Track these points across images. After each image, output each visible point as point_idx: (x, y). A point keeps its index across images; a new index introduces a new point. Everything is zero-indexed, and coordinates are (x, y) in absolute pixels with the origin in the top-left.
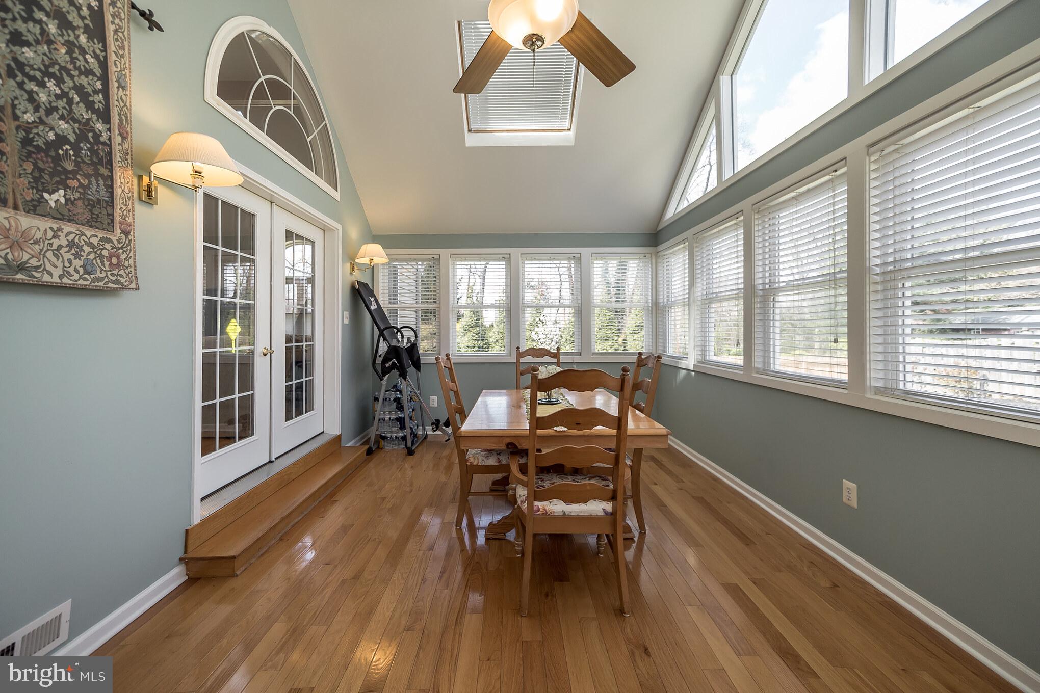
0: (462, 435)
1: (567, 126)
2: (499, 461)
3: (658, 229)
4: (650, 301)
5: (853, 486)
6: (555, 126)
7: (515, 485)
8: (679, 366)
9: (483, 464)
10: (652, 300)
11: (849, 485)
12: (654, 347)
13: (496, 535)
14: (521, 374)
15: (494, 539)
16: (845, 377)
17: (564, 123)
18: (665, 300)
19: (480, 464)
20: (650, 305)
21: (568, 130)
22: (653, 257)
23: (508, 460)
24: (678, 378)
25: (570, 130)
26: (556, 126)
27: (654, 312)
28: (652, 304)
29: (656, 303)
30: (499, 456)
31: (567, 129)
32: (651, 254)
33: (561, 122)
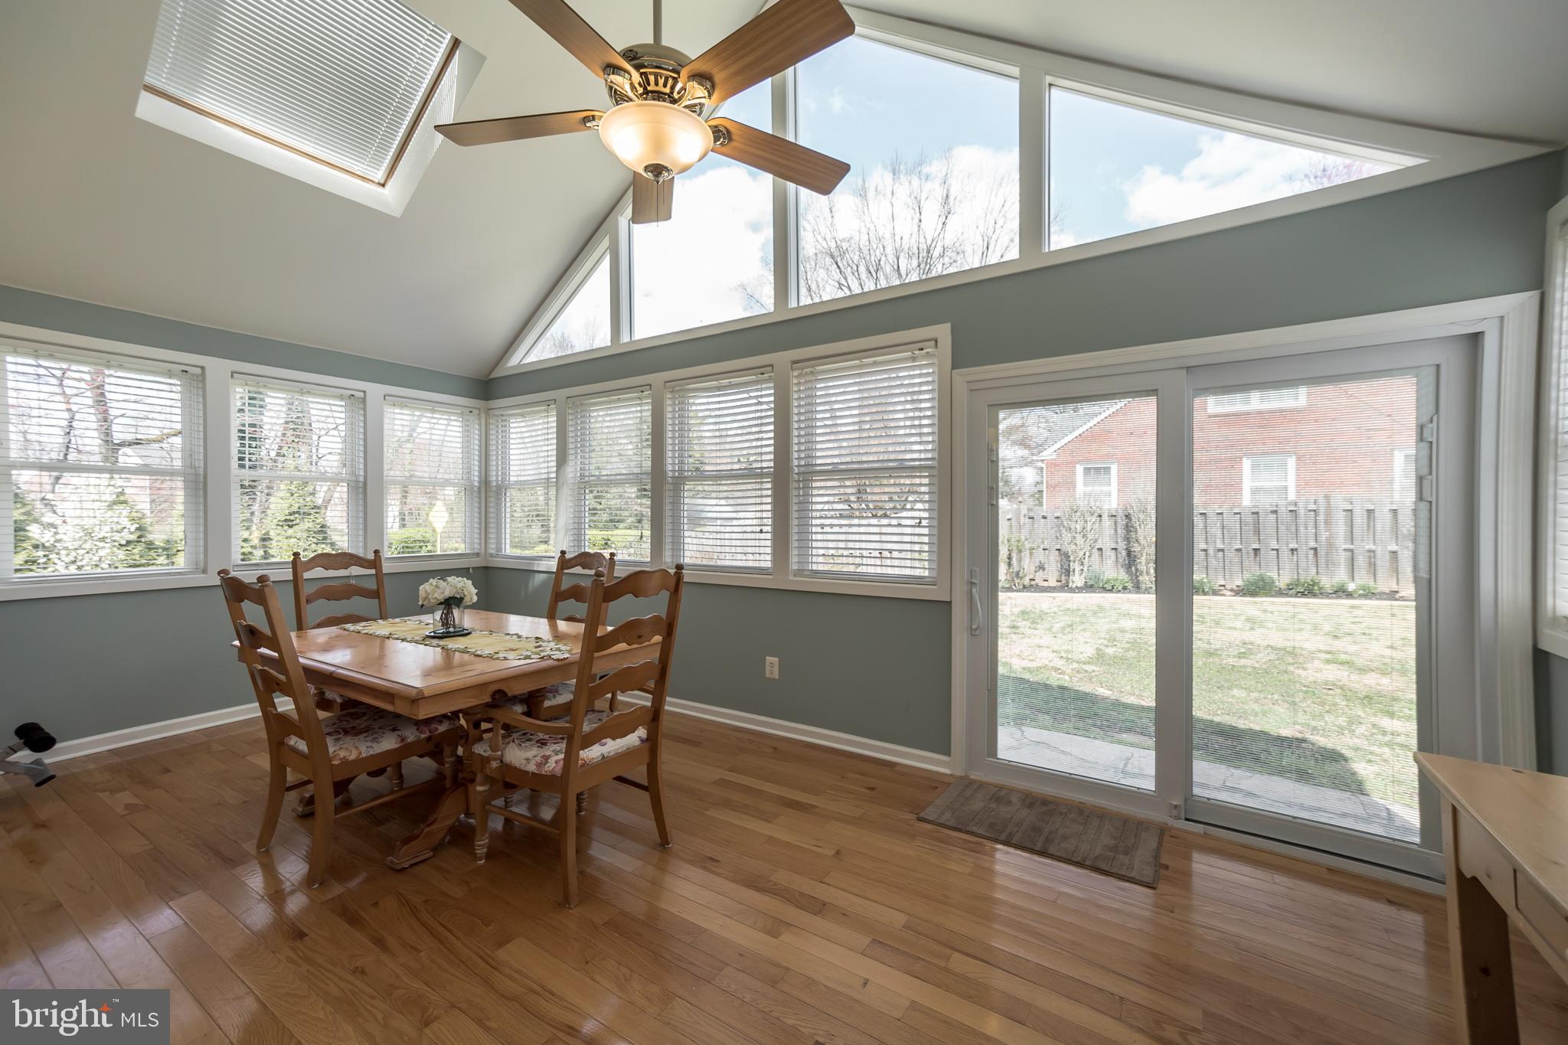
0: (426, 695)
1: (379, 175)
2: (403, 740)
3: (491, 377)
4: (476, 479)
5: (775, 660)
6: (356, 168)
7: (500, 753)
8: (535, 569)
9: (372, 753)
10: (480, 477)
11: (772, 661)
12: (483, 545)
13: (417, 857)
14: (307, 601)
15: (412, 866)
16: (769, 564)
17: (376, 171)
18: (500, 478)
19: (364, 755)
20: (476, 484)
21: (379, 184)
22: (483, 415)
23: (418, 733)
24: (530, 585)
25: (383, 185)
26: (358, 168)
27: (483, 495)
28: (480, 482)
29: (485, 482)
30: (399, 733)
31: (377, 181)
32: (479, 409)
33: (368, 165)
